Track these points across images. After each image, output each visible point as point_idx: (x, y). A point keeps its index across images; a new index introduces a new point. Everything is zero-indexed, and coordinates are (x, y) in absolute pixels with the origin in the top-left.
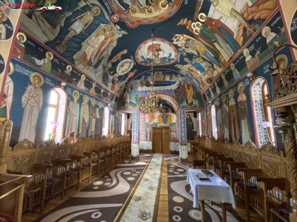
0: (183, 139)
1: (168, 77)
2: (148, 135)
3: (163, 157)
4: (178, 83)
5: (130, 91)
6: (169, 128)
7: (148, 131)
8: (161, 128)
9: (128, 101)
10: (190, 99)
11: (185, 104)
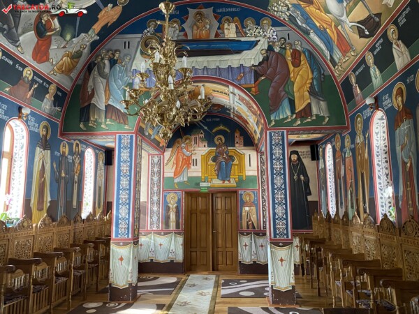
0: (281, 225)
1: (233, 26)
2: (173, 216)
3: (217, 285)
4: (263, 44)
5: (107, 70)
6: (236, 192)
7: (173, 205)
8: (212, 194)
9: (100, 102)
10: (302, 97)
11: (285, 112)
